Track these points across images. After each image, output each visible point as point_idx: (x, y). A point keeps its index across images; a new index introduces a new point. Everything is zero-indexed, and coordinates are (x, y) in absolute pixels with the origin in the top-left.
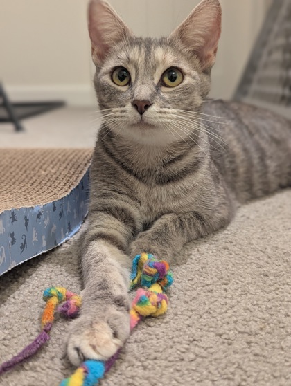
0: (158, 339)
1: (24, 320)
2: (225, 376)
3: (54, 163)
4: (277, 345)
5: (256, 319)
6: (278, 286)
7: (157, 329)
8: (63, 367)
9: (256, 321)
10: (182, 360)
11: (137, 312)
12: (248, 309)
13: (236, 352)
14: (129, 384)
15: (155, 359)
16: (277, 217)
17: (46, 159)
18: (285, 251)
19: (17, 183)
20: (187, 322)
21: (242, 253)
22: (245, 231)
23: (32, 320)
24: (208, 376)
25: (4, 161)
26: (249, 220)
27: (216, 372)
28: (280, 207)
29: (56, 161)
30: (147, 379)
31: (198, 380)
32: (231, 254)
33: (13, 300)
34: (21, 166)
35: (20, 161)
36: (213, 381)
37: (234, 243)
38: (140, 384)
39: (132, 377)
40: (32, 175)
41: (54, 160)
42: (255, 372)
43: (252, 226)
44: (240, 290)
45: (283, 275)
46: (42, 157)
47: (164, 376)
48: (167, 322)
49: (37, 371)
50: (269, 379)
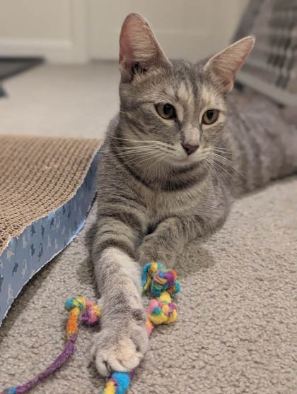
0: (171, 346)
1: (47, 327)
2: (232, 383)
3: (56, 156)
4: (274, 353)
5: (255, 326)
6: (273, 292)
7: (169, 336)
8: (91, 376)
9: (255, 329)
10: (194, 367)
11: (151, 322)
12: (247, 316)
13: (239, 360)
14: (151, 392)
15: (170, 367)
16: (268, 214)
17: (47, 152)
18: (277, 254)
19: (22, 179)
20: (195, 330)
21: (238, 255)
22: (239, 230)
23: (55, 327)
24: (217, 383)
25: (5, 152)
26: (243, 218)
27: (224, 379)
28: (271, 202)
29: (58, 154)
30: (165, 386)
31: (209, 387)
32: (229, 256)
33: (33, 305)
34: (23, 160)
35: (22, 153)
36: (222, 387)
37: (231, 244)
38: (160, 392)
39: (153, 385)
40: (36, 170)
41: (56, 153)
42: (256, 379)
43: (246, 224)
44: (239, 296)
45: (276, 280)
46: (42, 149)
47: (180, 384)
48: (177, 330)
49: (68, 380)
50: (268, 385)
